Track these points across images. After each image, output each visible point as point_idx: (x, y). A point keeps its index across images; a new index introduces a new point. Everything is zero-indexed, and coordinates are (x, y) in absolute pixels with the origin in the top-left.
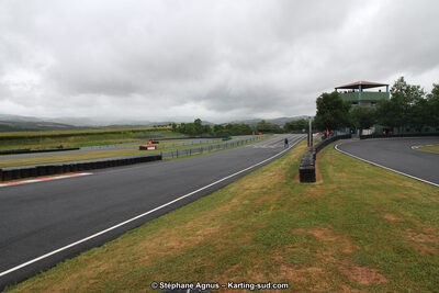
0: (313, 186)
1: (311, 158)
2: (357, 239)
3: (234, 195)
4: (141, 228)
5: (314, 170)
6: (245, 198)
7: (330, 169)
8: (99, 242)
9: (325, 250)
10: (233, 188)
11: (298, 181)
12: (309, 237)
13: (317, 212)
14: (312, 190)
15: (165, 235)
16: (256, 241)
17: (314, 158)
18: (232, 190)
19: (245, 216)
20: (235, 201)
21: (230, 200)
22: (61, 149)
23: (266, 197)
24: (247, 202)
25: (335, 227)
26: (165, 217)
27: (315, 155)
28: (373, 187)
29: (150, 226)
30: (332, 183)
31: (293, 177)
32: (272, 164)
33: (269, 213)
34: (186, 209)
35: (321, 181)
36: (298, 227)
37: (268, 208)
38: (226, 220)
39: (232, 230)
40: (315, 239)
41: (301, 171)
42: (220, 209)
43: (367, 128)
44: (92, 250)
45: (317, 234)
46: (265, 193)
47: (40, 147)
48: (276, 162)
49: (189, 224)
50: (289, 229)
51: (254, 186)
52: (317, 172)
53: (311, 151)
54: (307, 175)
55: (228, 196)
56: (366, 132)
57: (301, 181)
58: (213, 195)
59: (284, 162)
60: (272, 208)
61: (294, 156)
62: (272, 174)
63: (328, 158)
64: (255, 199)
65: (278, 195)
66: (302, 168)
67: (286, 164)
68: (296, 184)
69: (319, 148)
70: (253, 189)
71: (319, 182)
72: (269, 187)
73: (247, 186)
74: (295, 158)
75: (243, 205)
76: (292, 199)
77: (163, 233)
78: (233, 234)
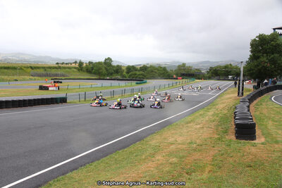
0: (254, 145)
3: (157, 149)
6: (171, 154)
10: (154, 141)
11: (233, 137)
13: (267, 180)
14: (253, 150)
17: (249, 110)
18: (153, 143)
20: (159, 157)
21: (153, 155)
23: (197, 156)
24: (175, 160)
27: (248, 107)
30: (277, 142)
31: (226, 132)
32: (197, 114)
33: (205, 176)
34: (100, 164)
35: (263, 140)
37: (203, 171)
41: (237, 125)
42: (143, 167)
46: (195, 150)
51: (180, 140)
52: (257, 128)
54: (246, 131)
55: (150, 151)
57: (237, 138)
58: (132, 148)
59: (211, 113)
60: (207, 170)
61: (221, 106)
62: (198, 126)
63: (265, 111)
64: (183, 157)
65: (212, 153)
66: (238, 122)
67: (213, 115)
68: (231, 140)
69: (252, 99)
70: (179, 144)
71: (260, 140)
72: (198, 141)
73: (171, 140)
74: (224, 108)
75: (171, 163)
76: (231, 160)
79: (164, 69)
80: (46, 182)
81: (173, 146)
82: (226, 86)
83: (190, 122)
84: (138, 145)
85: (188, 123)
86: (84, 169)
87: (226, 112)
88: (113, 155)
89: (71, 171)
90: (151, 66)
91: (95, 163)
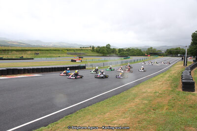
0: (193, 95)
1: (188, 74)
3: (136, 96)
4: (74, 115)
6: (144, 99)
8: (45, 123)
10: (134, 91)
11: (181, 90)
14: (193, 97)
15: (92, 121)
17: (190, 74)
18: (134, 92)
19: (147, 112)
20: (137, 100)
21: (134, 99)
22: (22, 59)
23: (159, 100)
24: (146, 102)
26: (90, 108)
27: (190, 72)
29: (80, 113)
31: (176, 87)
32: (159, 76)
33: (164, 111)
34: (104, 103)
36: (189, 126)
37: (162, 107)
38: (133, 114)
39: (139, 122)
41: (183, 83)
42: (128, 105)
44: (41, 128)
46: (158, 97)
47: (9, 56)
48: (162, 75)
49: (107, 115)
50: (183, 127)
51: (149, 91)
53: (187, 69)
55: (132, 96)
57: (183, 90)
58: (121, 95)
59: (167, 75)
60: (165, 108)
61: (174, 72)
62: (160, 83)
64: (151, 100)
65: (168, 98)
66: (184, 81)
67: (169, 77)
68: (179, 92)
69: (192, 68)
70: (149, 93)
72: (160, 92)
73: (144, 90)
74: (175, 73)
75: (144, 104)
76: (179, 103)
77: (90, 119)
78: (141, 125)
79: (140, 50)
80: (75, 111)
82: (176, 60)
83: (155, 81)
84: (125, 93)
85: (153, 81)
86: (95, 105)
87: (176, 75)
88: (111, 98)
89: (89, 106)
90: (132, 49)
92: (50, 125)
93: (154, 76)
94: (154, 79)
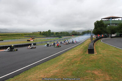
1: (92, 45)
2: (111, 75)
3: (64, 58)
4: (29, 71)
5: (93, 49)
6: (68, 59)
7: (99, 49)
8: (12, 76)
9: (99, 79)
10: (63, 55)
11: (88, 53)
12: (93, 74)
13: (95, 65)
14: (93, 56)
15: (39, 73)
16: (73, 75)
17: (93, 45)
19: (68, 66)
20: (64, 60)
21: (62, 60)
23: (76, 59)
24: (69, 61)
25: (103, 70)
26: (38, 66)
27: (93, 44)
28: (116, 56)
29: (33, 69)
30: (100, 54)
31: (86, 52)
32: (78, 47)
33: (77, 65)
34: (46, 63)
35: (96, 53)
36: (88, 70)
38: (61, 67)
39: (64, 71)
40: (95, 74)
41: (89, 50)
42: (59, 63)
43: (113, 34)
45: (96, 73)
46: (75, 57)
48: (79, 46)
49: (47, 69)
50: (85, 71)
51: (71, 55)
52: (95, 50)
53: (92, 42)
54: (91, 51)
55: (62, 58)
56: (113, 35)
57: (89, 53)
58: (56, 58)
60: (78, 63)
61: (86, 44)
62: (77, 50)
63: (99, 45)
64: (72, 60)
65: (80, 58)
66: (89, 48)
67: (83, 47)
69: (95, 41)
71: (95, 53)
72: (77, 55)
73: (68, 55)
75: (67, 62)
76: (86, 60)
77: (38, 72)
78: (64, 72)
81: (69, 57)
84: (58, 57)
86: (41, 65)
87: (86, 46)
88: (50, 60)
89: (37, 65)
91: (45, 63)
92: (15, 77)
93: (75, 47)
94: (75, 48)
